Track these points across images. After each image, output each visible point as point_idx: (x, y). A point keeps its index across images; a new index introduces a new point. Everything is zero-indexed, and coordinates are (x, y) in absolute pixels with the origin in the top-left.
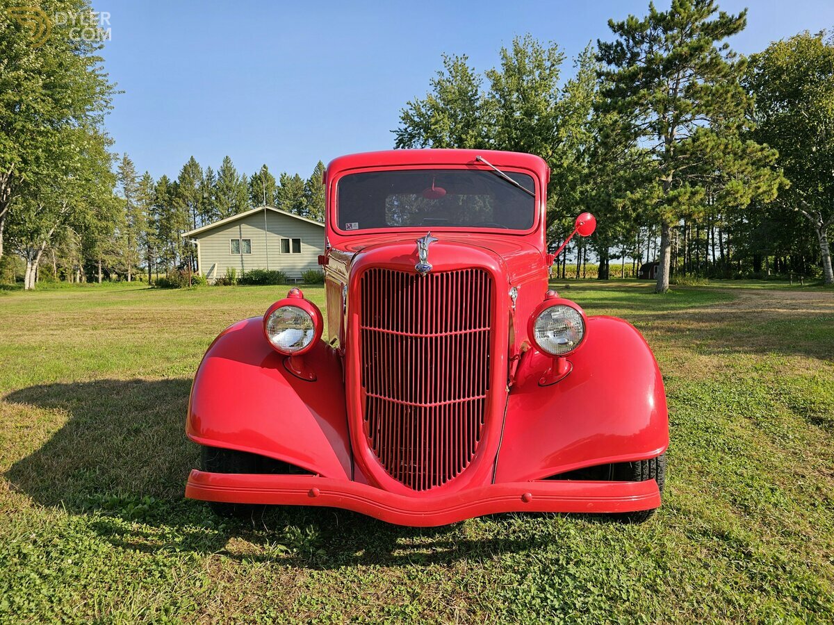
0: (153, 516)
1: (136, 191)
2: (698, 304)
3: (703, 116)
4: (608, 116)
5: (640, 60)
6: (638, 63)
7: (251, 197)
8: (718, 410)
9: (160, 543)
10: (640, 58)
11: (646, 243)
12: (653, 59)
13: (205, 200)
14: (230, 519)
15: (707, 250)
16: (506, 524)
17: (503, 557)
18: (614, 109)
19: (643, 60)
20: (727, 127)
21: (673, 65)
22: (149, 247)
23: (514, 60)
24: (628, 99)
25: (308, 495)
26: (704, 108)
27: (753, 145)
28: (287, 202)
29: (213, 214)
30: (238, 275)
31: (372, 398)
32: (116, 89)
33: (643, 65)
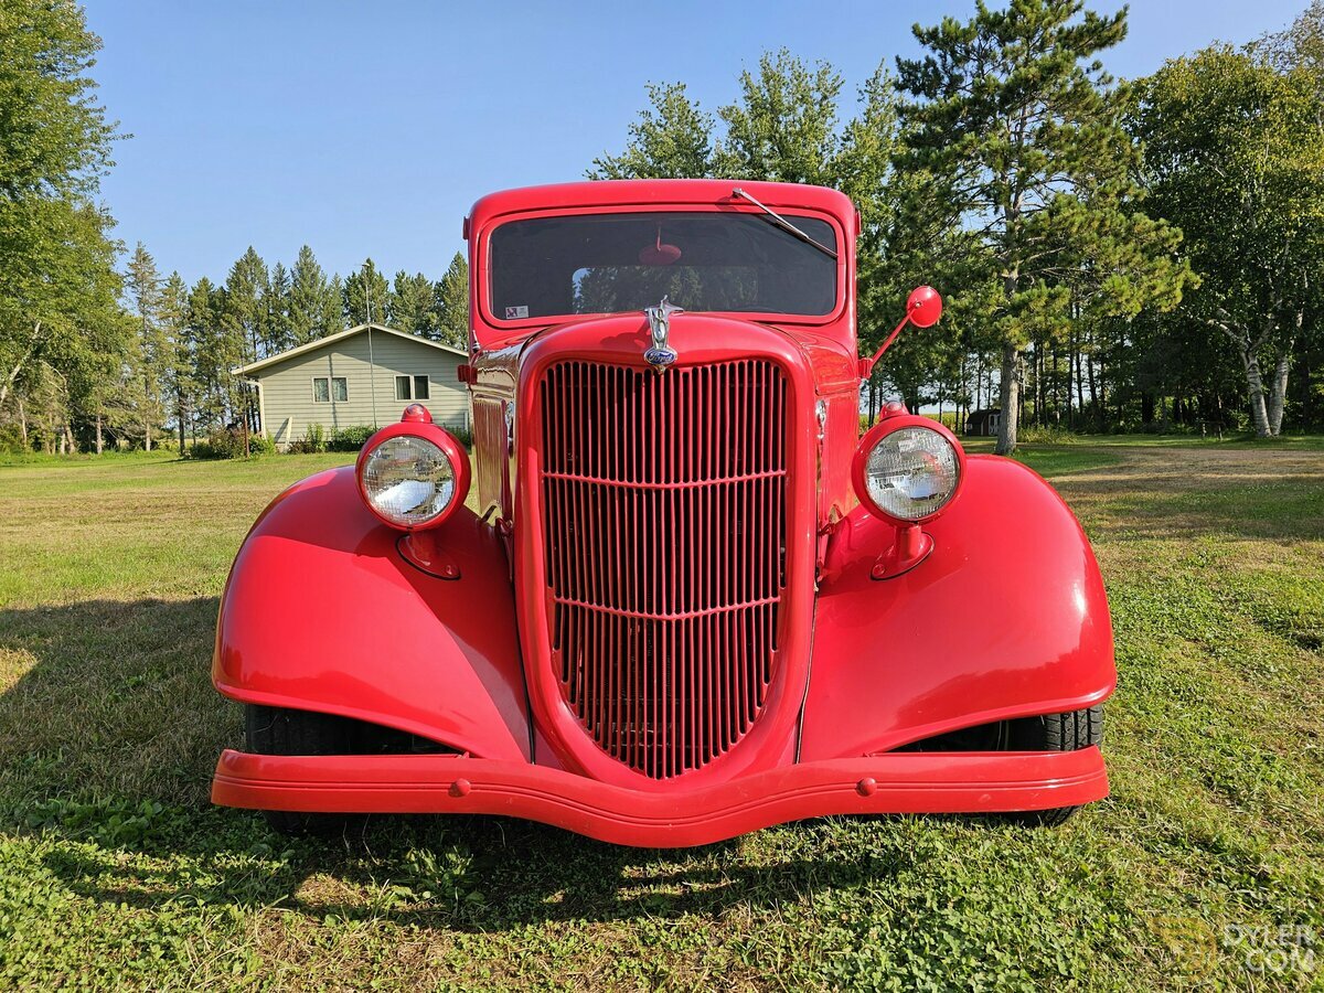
0: (158, 838)
1: (157, 304)
2: (1065, 471)
3: (1063, 174)
4: (916, 177)
5: (964, 88)
6: (961, 92)
7: (346, 311)
8: (1141, 629)
9: (167, 889)
10: (963, 85)
11: (976, 379)
12: (984, 86)
13: (272, 318)
14: (302, 840)
15: (1070, 389)
16: (813, 834)
17: (817, 897)
18: (925, 165)
19: (968, 88)
20: (1104, 194)
21: (1016, 94)
22: (180, 394)
23: (764, 91)
24: (947, 148)
25: (450, 794)
26: (1064, 161)
27: (1143, 221)
28: (407, 319)
29: (285, 340)
30: (327, 436)
31: (566, 606)
32: (117, 132)
33: (968, 95)
